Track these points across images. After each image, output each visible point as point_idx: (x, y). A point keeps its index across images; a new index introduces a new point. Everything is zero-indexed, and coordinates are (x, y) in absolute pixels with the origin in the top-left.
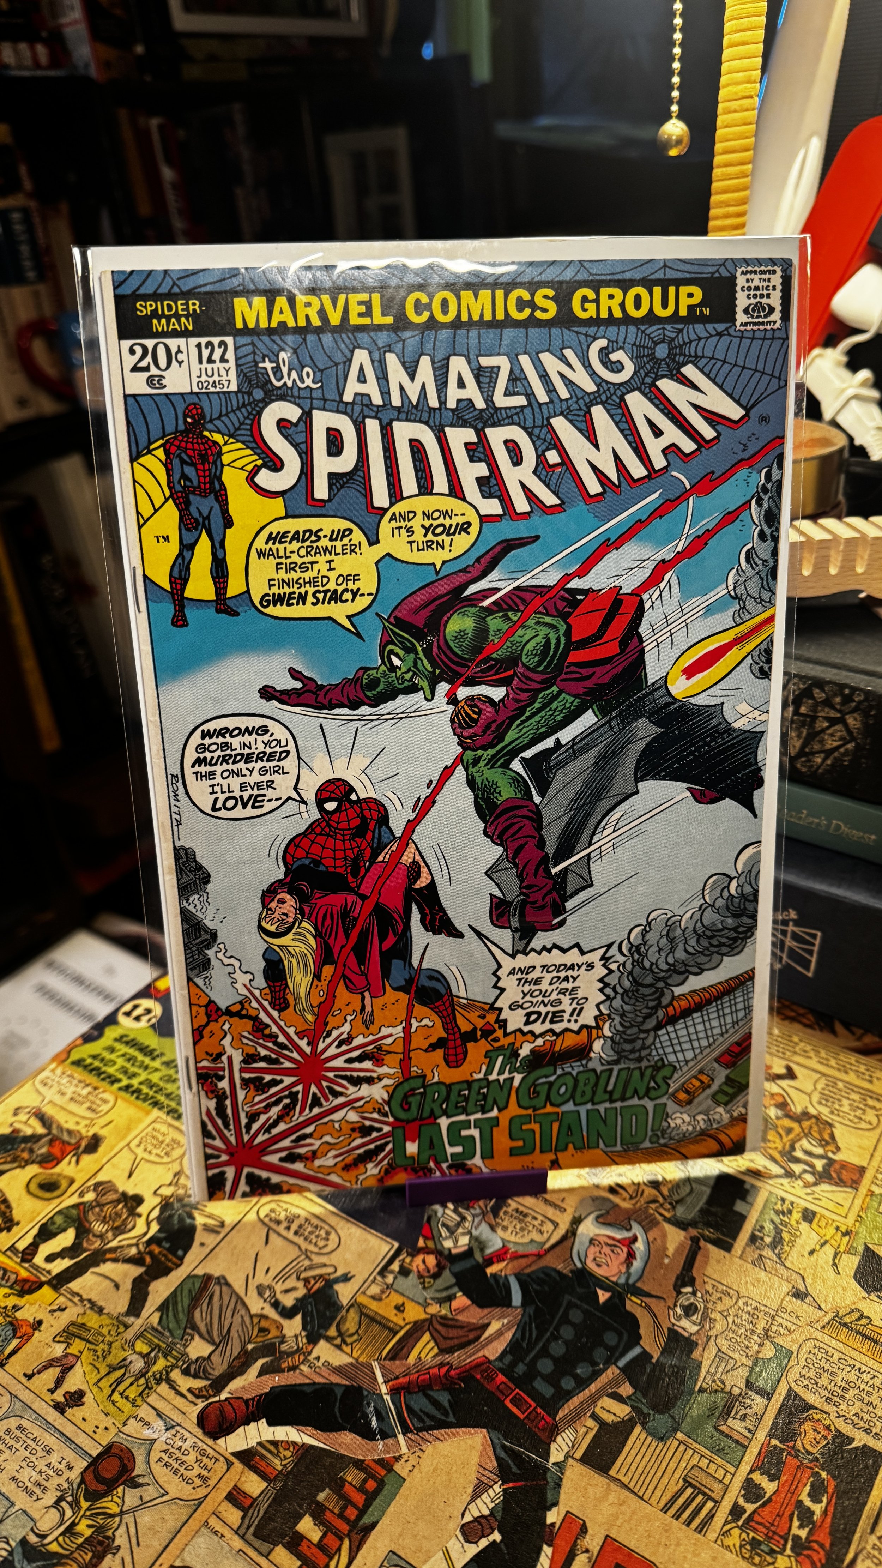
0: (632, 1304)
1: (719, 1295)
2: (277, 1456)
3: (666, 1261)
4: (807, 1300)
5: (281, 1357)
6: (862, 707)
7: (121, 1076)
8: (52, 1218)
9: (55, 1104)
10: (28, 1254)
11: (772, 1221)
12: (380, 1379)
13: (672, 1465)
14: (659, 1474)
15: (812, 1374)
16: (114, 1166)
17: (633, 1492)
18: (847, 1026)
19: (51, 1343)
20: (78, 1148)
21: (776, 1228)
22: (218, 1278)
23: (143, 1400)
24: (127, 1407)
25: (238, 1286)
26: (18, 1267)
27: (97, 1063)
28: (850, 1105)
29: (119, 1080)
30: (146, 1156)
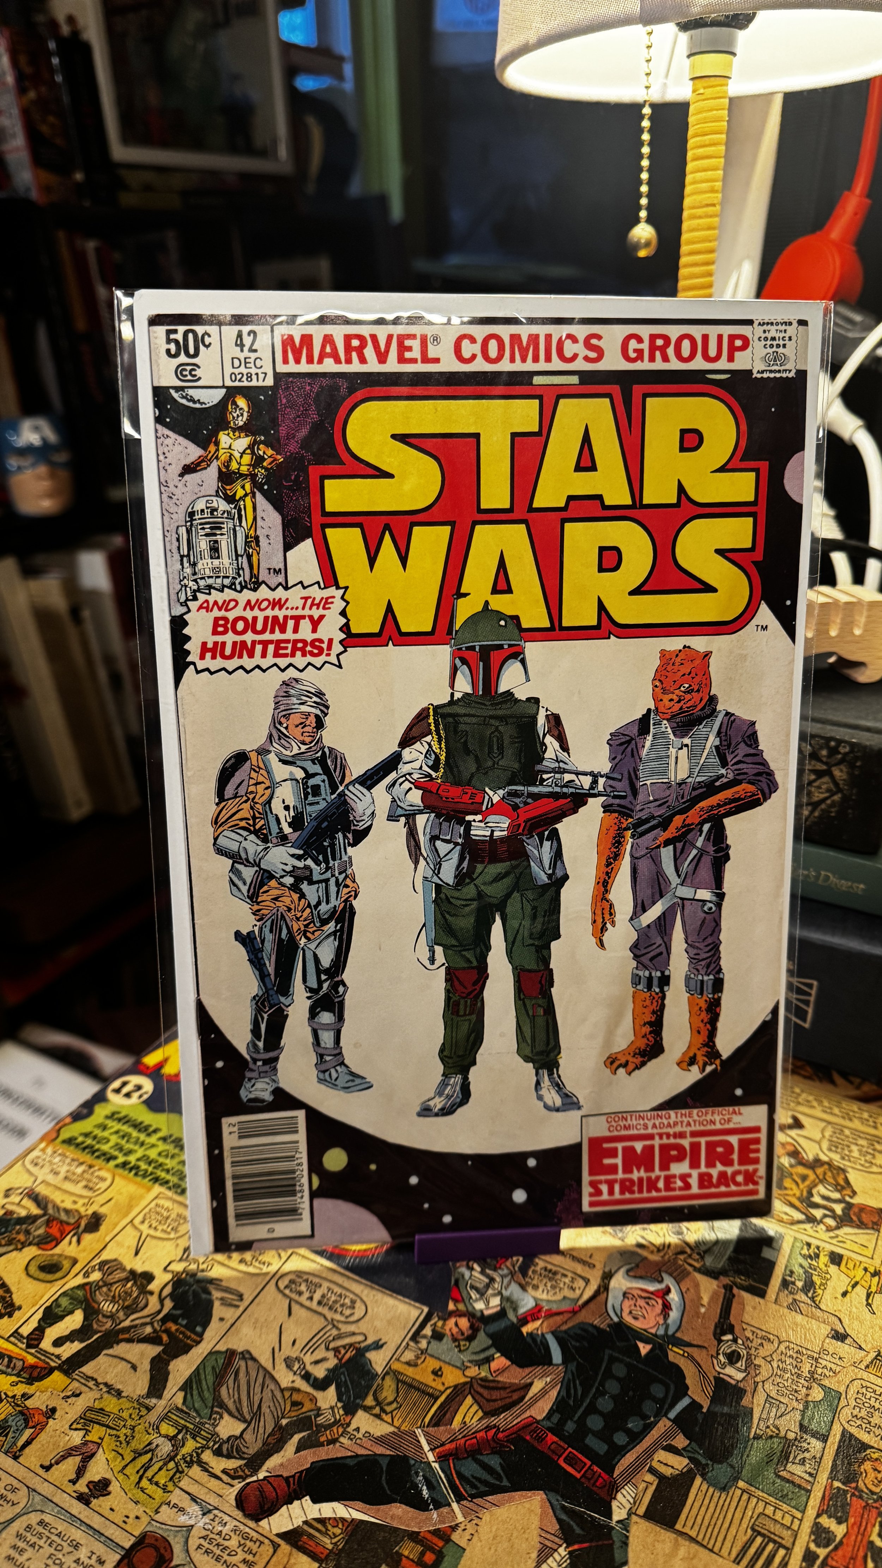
0: (675, 1355)
1: (759, 1341)
2: (325, 1534)
3: (703, 1310)
4: (847, 1341)
5: (318, 1431)
6: (848, 758)
7: (116, 1153)
8: (56, 1300)
9: (48, 1184)
10: (34, 1339)
11: (801, 1266)
12: (426, 1447)
13: (738, 1515)
14: (726, 1525)
15: (863, 1413)
16: (119, 1244)
17: (702, 1545)
18: (845, 1075)
19: (68, 1431)
20: (78, 1227)
21: (806, 1272)
22: (242, 1353)
23: (175, 1485)
24: (158, 1493)
25: (265, 1360)
26: (24, 1354)
27: (89, 1141)
28: (860, 1151)
29: (115, 1158)
30: (152, 1232)
